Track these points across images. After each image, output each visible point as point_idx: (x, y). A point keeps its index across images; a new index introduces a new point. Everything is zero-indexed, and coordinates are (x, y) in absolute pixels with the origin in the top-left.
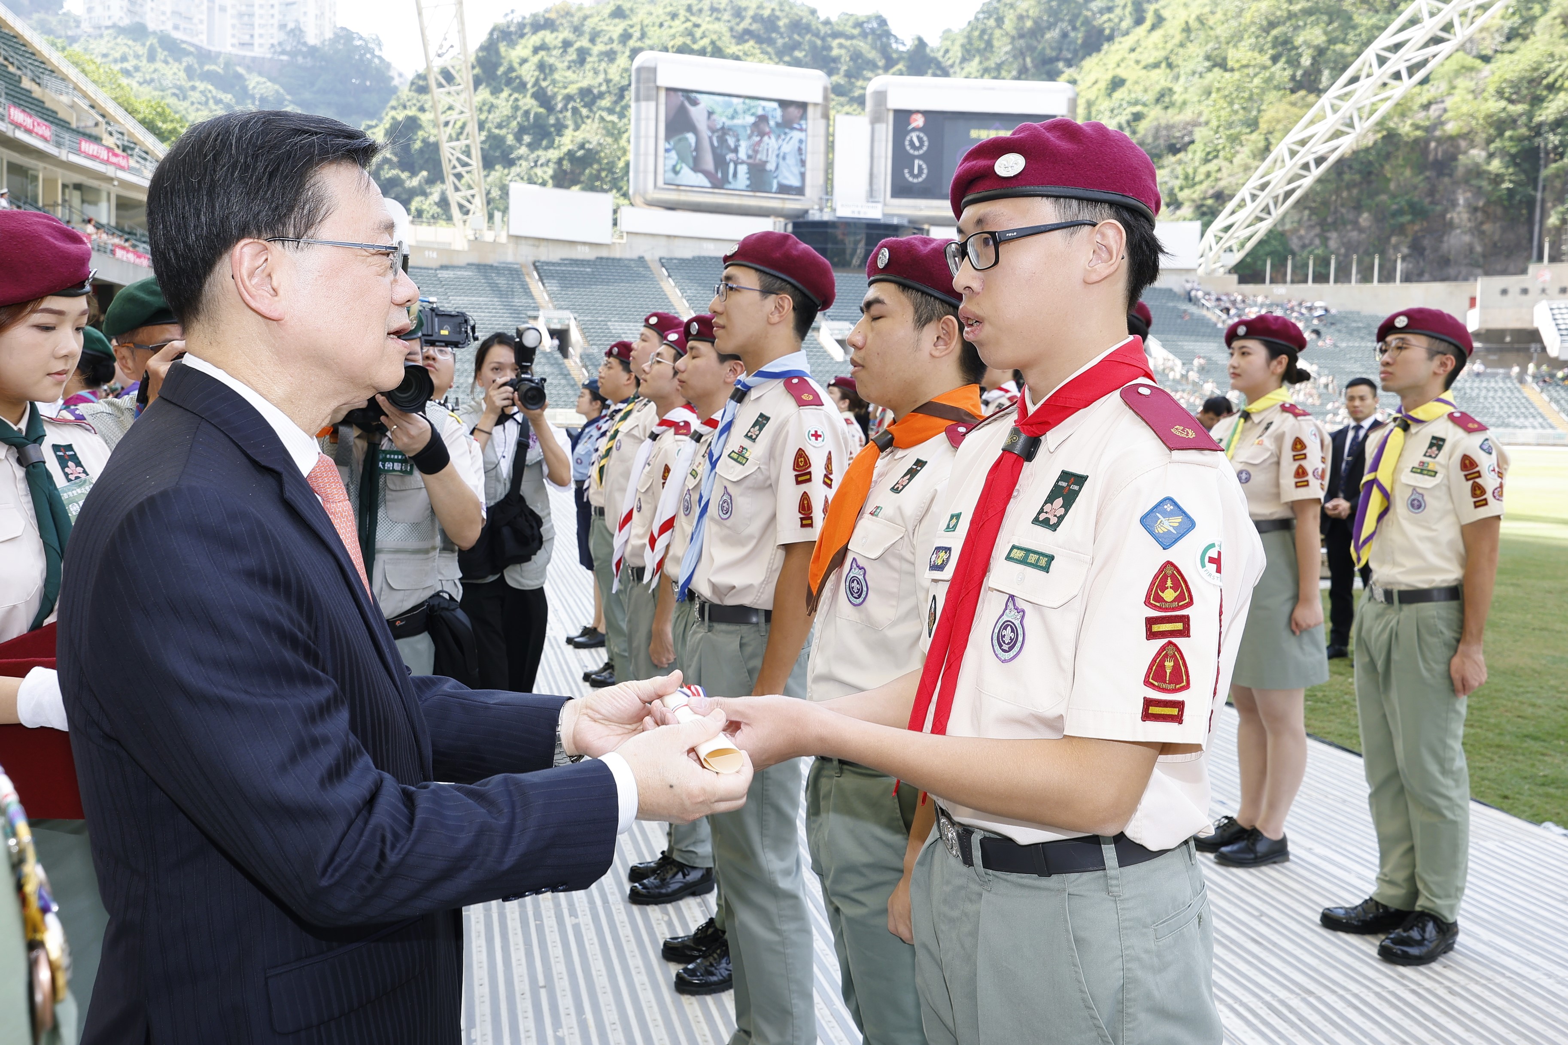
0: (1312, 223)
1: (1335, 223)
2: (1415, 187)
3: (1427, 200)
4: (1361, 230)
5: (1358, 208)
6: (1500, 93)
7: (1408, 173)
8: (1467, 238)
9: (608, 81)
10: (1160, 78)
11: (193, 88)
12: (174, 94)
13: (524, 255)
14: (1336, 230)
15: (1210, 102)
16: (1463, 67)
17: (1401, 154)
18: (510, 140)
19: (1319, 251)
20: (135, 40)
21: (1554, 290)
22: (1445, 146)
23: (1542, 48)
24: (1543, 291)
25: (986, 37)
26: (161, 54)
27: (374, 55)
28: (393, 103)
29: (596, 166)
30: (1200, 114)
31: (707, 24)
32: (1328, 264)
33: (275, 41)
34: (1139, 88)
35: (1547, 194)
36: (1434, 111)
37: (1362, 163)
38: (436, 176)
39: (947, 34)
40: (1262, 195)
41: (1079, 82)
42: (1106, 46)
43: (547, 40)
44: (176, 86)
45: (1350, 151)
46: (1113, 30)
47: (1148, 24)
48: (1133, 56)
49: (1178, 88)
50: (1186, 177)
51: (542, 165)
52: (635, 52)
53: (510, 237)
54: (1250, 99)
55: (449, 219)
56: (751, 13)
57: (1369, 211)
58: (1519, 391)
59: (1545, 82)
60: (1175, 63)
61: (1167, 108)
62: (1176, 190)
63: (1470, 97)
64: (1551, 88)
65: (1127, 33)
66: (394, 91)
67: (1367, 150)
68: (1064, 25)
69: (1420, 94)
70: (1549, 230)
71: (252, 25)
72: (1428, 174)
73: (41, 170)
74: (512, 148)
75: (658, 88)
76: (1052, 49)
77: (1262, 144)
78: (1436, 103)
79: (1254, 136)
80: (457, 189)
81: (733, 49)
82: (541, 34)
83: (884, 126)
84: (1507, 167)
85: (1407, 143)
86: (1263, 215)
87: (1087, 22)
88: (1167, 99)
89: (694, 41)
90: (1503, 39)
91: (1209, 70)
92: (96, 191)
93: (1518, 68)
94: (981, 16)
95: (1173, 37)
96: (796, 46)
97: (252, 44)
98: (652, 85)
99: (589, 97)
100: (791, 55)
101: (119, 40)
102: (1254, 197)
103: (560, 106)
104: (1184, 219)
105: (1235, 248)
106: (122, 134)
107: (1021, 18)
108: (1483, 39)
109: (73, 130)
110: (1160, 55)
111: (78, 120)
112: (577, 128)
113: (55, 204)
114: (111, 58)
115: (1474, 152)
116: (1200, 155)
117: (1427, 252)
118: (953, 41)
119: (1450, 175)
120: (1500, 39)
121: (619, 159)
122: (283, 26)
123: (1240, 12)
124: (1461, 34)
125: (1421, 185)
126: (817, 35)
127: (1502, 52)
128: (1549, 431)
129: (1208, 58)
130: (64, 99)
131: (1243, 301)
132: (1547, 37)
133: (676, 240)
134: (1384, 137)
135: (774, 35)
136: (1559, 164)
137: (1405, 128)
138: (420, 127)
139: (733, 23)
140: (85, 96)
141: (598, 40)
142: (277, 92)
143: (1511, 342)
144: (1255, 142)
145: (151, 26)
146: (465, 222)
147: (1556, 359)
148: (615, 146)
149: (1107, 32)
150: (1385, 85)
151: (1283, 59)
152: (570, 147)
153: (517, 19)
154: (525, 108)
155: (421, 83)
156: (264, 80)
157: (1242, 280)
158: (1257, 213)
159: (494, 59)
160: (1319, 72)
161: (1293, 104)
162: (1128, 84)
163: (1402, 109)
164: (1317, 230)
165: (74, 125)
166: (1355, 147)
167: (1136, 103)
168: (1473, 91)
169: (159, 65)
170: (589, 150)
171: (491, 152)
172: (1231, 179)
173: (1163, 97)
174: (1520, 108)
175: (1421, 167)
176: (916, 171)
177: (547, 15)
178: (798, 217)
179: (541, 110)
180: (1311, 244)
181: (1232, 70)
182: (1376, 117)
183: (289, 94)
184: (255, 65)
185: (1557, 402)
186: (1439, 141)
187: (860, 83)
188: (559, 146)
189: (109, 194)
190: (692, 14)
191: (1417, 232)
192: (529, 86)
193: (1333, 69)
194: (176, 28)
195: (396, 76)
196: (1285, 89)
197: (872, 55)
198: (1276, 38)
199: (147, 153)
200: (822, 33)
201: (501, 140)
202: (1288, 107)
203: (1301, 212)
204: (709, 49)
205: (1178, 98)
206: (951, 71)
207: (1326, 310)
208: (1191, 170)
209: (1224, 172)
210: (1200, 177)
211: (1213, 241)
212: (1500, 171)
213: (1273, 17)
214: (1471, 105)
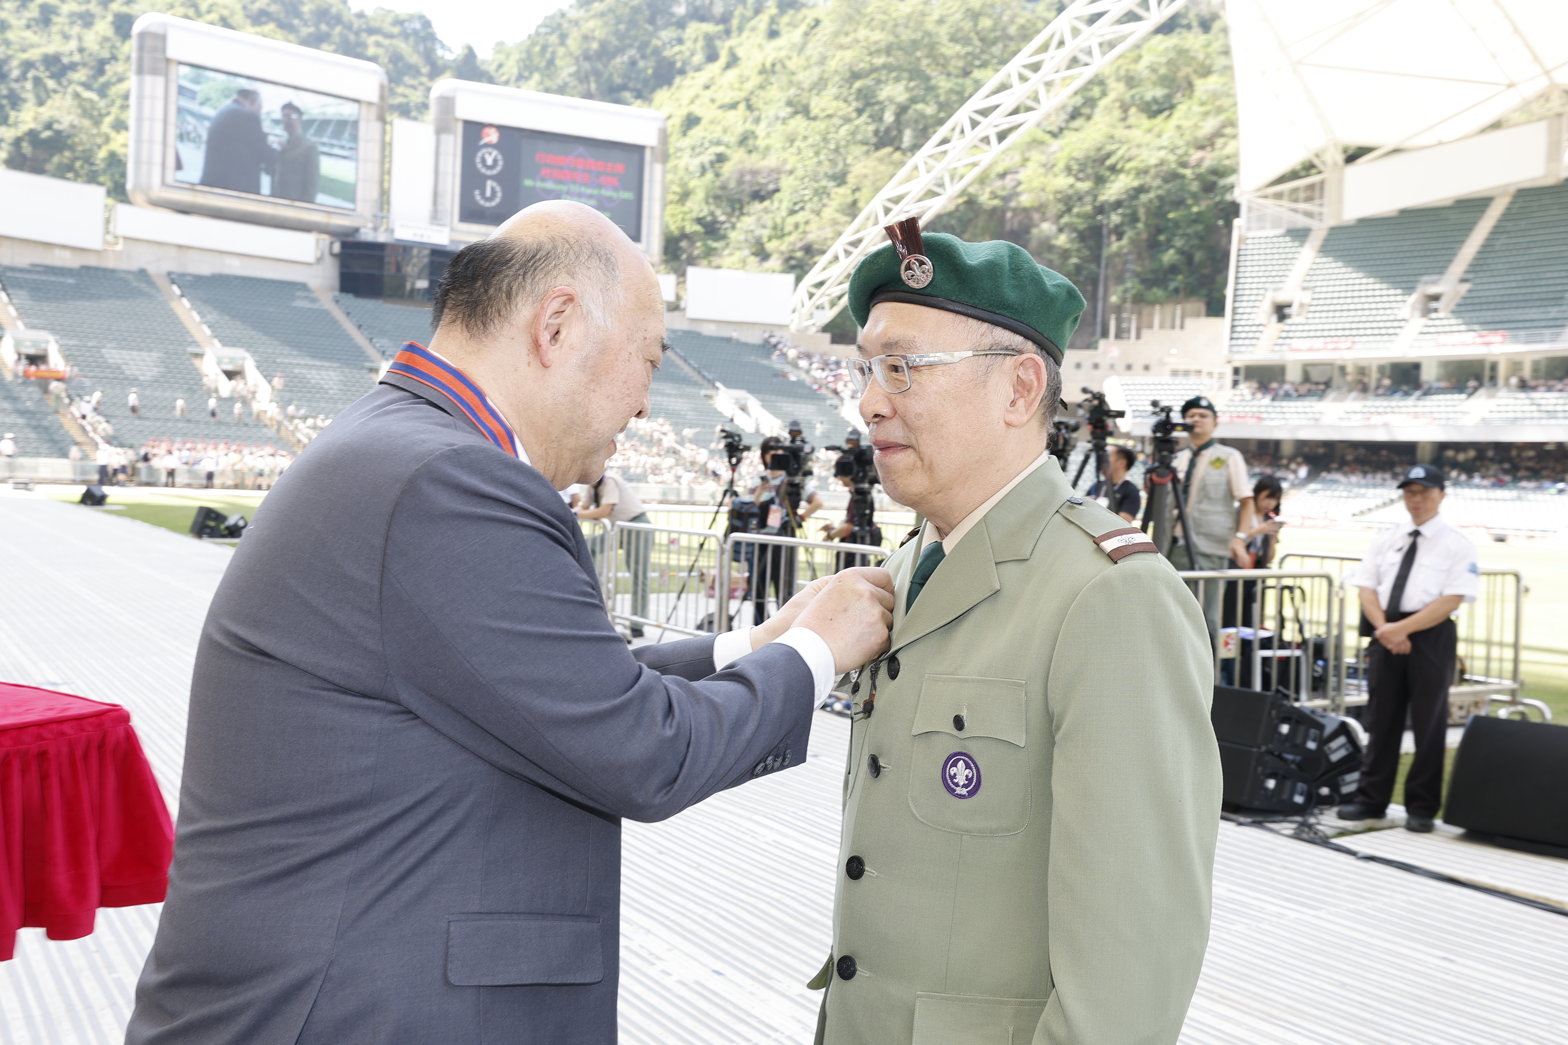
6: (1068, 170)
9: (81, 50)
10: (738, 121)
15: (794, 150)
17: (980, 220)
21: (1121, 367)
22: (1020, 217)
23: (1104, 130)
24: (1112, 366)
25: (548, 54)
29: (67, 153)
30: (785, 161)
34: (719, 128)
35: (1110, 272)
36: (1009, 181)
39: (499, 47)
42: (678, 80)
46: (685, 63)
47: (722, 62)
48: (708, 93)
49: (760, 132)
50: (775, 228)
54: (837, 150)
60: (755, 106)
61: (750, 152)
62: (765, 239)
63: (1042, 170)
64: (1113, 169)
65: (700, 69)
67: (950, 214)
68: (633, 52)
70: (1113, 308)
75: (167, 61)
76: (619, 76)
77: (850, 199)
78: (1012, 173)
79: (842, 190)
83: (452, 136)
84: (1074, 243)
85: (985, 211)
87: (657, 52)
88: (750, 142)
90: (1067, 117)
91: (792, 116)
93: (1083, 147)
94: (543, 30)
95: (748, 79)
98: (159, 55)
99: (56, 67)
102: (844, 253)
103: (15, 73)
104: (774, 271)
105: (827, 306)
107: (586, 38)
110: (737, 95)
112: (41, 103)
115: (1045, 226)
116: (785, 205)
118: (508, 56)
120: (1064, 116)
121: (99, 147)
123: (823, 61)
124: (1046, 105)
126: (349, 27)
127: (1067, 130)
129: (789, 103)
131: (837, 361)
132: (1108, 118)
133: (192, 254)
134: (965, 203)
135: (296, 21)
136: (1120, 244)
137: (985, 199)
144: (843, 197)
148: (95, 131)
149: (679, 65)
150: (976, 148)
151: (867, 113)
152: (32, 125)
160: (904, 131)
161: (881, 161)
162: (704, 123)
167: (718, 143)
168: (1044, 165)
170: (58, 133)
172: (821, 233)
173: (744, 140)
174: (1086, 186)
178: (346, 235)
181: (815, 119)
182: (966, 181)
186: (1014, 210)
188: (16, 124)
193: (914, 135)
196: (867, 144)
197: (414, 59)
198: (859, 91)
200: (355, 26)
202: (875, 163)
205: (761, 143)
208: (779, 220)
209: (812, 227)
210: (788, 228)
211: (806, 297)
212: (1068, 246)
213: (856, 69)
214: (1042, 179)
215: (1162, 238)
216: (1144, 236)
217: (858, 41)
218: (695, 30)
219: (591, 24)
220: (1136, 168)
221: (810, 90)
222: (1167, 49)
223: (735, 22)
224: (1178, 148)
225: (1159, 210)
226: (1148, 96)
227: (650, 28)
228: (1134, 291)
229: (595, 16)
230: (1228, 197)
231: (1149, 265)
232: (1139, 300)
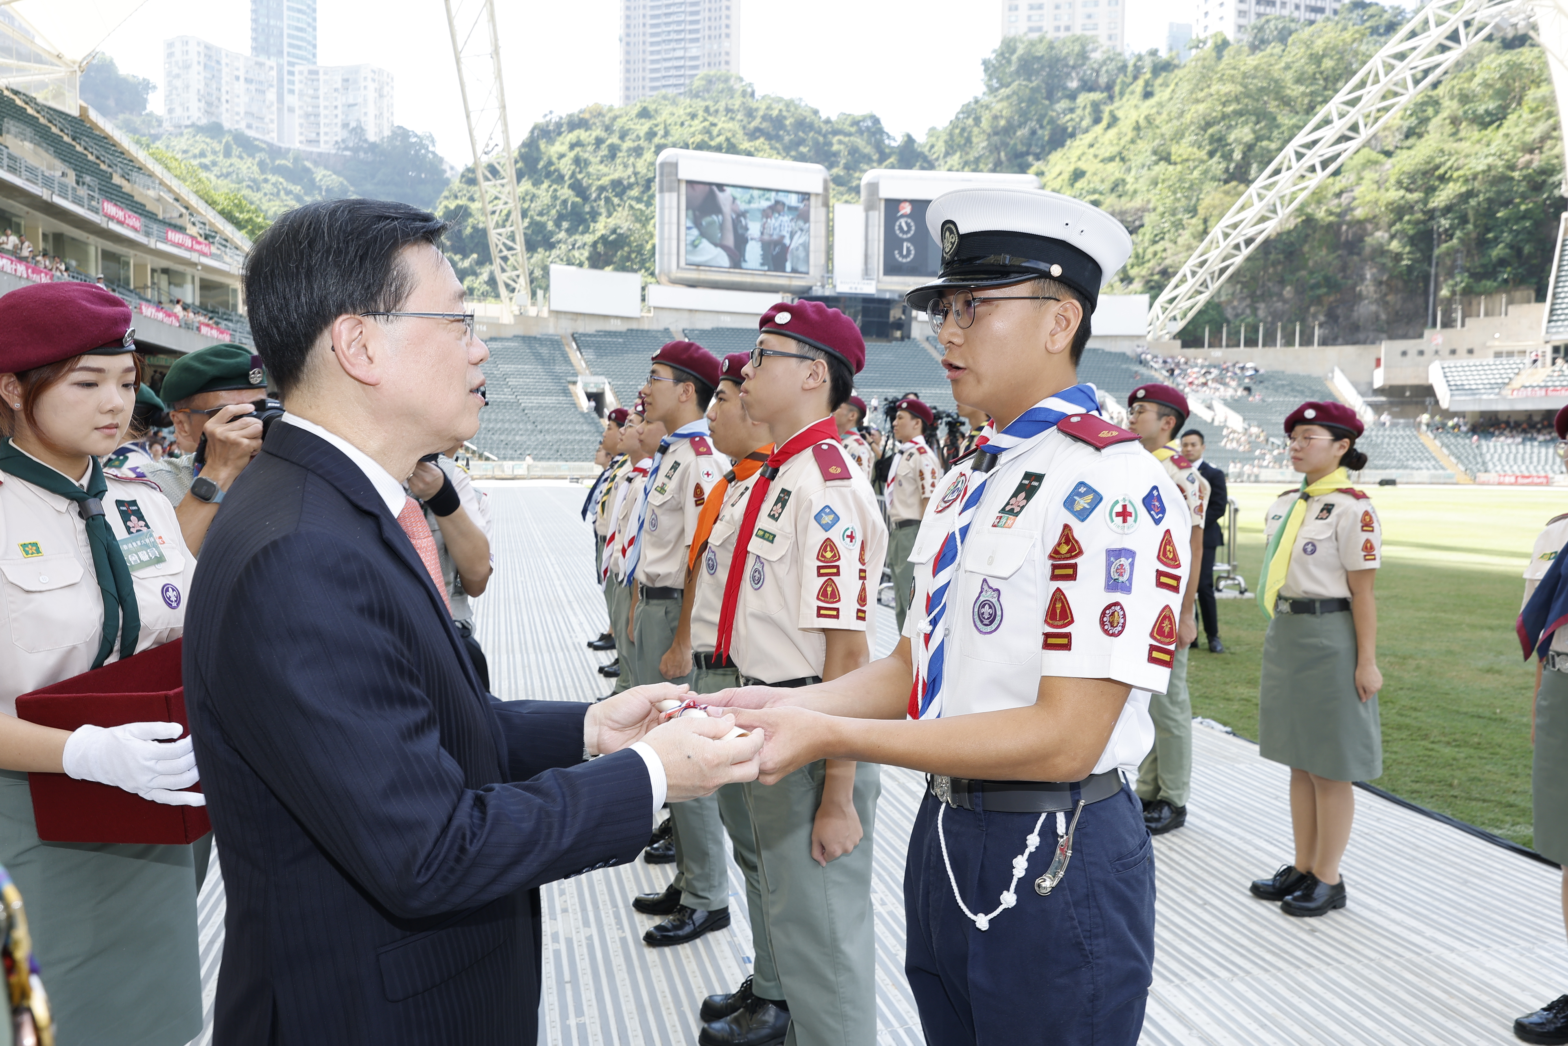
0: (1244, 295)
1: (1263, 295)
2: (1330, 264)
3: (1340, 275)
4: (1285, 301)
5: (1282, 282)
7: (1324, 252)
8: (1373, 308)
9: (636, 174)
10: (1114, 170)
11: (266, 181)
12: (249, 186)
13: (565, 328)
14: (1264, 301)
15: (1157, 191)
16: (1369, 161)
17: (1317, 235)
18: (550, 225)
19: (1250, 320)
20: (212, 138)
21: (1445, 352)
22: (1354, 229)
23: (1434, 145)
24: (1437, 352)
25: (966, 134)
26: (236, 150)
27: (428, 151)
28: (446, 193)
29: (626, 249)
30: (1149, 201)
31: (723, 123)
32: (1257, 331)
33: (339, 139)
34: (1097, 179)
35: (1440, 269)
36: (1345, 199)
37: (1285, 244)
38: (485, 258)
39: (932, 132)
40: (1201, 271)
41: (1047, 174)
42: (1068, 142)
43: (582, 138)
44: (250, 179)
45: (1274, 234)
46: (1074, 128)
47: (1104, 123)
48: (1092, 150)
49: (1130, 179)
51: (579, 248)
52: (659, 148)
53: (551, 312)
54: (1190, 188)
55: (497, 296)
56: (761, 113)
57: (1291, 285)
58: (1416, 438)
59: (1437, 173)
60: (1127, 158)
61: (1120, 196)
62: (1129, 267)
63: (1375, 186)
64: (1442, 179)
65: (1087, 131)
66: (447, 182)
67: (1289, 232)
68: (1034, 123)
69: (1333, 184)
70: (1442, 301)
71: (318, 124)
72: (1340, 252)
73: (132, 257)
74: (552, 233)
75: (679, 181)
76: (1022, 144)
77: (1201, 228)
78: (1347, 192)
79: (1194, 221)
80: (503, 270)
81: (746, 145)
82: (576, 133)
83: (877, 213)
84: (1404, 247)
85: (1322, 226)
86: (1202, 289)
87: (1052, 121)
88: (1120, 188)
89: (711, 138)
90: (1402, 137)
91: (1156, 163)
92: (182, 275)
93: (1414, 162)
94: (961, 116)
95: (1125, 134)
96: (801, 142)
97: (318, 141)
98: (674, 178)
99: (620, 188)
100: (797, 150)
101: (198, 138)
102: (1194, 273)
103: (594, 196)
104: (1134, 294)
105: (1178, 317)
106: (204, 224)
107: (995, 118)
108: (1386, 137)
109: (160, 221)
110: (1115, 150)
111: (164, 212)
112: (609, 215)
113: (145, 287)
114: (190, 154)
115: (1378, 234)
116: (1148, 238)
117: (1341, 320)
118: (938, 138)
119: (1359, 254)
120: (1399, 136)
121: (647, 242)
122: (345, 125)
123: (1182, 114)
124: (1365, 133)
125: (1335, 262)
126: (819, 132)
127: (1402, 148)
128: (1441, 472)
129: (1155, 153)
130: (151, 193)
131: (1186, 363)
132: (1438, 135)
133: (698, 315)
134: (1303, 221)
135: (781, 133)
136: (1449, 244)
137: (1320, 214)
138: (470, 215)
139: (745, 122)
140: (170, 190)
141: (627, 138)
142: (341, 183)
143: (1411, 396)
144: (1194, 226)
145: (227, 125)
146: (511, 299)
147: (1447, 411)
148: (643, 231)
149: (1070, 130)
150: (1303, 177)
151: (1218, 154)
152: (603, 232)
153: (555, 119)
154: (563, 198)
155: (470, 175)
156: (329, 173)
157: (1185, 345)
158: (1197, 286)
159: (535, 155)
160: (1249, 165)
161: (1227, 193)
162: (1088, 175)
163: (1318, 197)
164: (1248, 301)
165: (161, 217)
166: (1279, 230)
167: (1094, 192)
168: (1377, 182)
169: (234, 160)
170: (620, 235)
171: (534, 237)
172: (1175, 258)
174: (1416, 196)
175: (1334, 247)
176: (905, 252)
177: (581, 116)
178: (803, 292)
179: (578, 199)
180: (1243, 313)
181: (1175, 164)
182: (1295, 204)
183: (352, 185)
184: (321, 160)
185: (1448, 447)
186: (1350, 224)
187: (857, 175)
188: (594, 231)
189: (193, 278)
190: (710, 114)
191: (1331, 303)
192: (567, 178)
193: (1261, 162)
194: (249, 126)
195: (448, 169)
196: (1220, 180)
197: (868, 150)
198: (1212, 136)
199: (226, 241)
200: (824, 130)
201: (543, 226)
202: (1222, 195)
203: (1234, 285)
204: (725, 145)
205: (1130, 187)
206: (936, 164)
207: (1256, 371)
208: (1140, 251)
209: (1169, 252)
210: (1149, 255)
211: (1160, 312)
212: (1400, 250)
213: (1208, 118)
214: (1375, 194)
215: (1490, 235)
216: (1474, 235)
217: (1212, 95)
218: (1084, 99)
219: (999, 106)
220: (1464, 175)
221: (1172, 140)
222: (1500, 66)
223: (1117, 89)
224: (1505, 154)
225: (1488, 212)
226: (1481, 110)
227: (1047, 102)
228: (1463, 285)
229: (1001, 100)
230: (1557, 193)
231: (1477, 261)
232: (1468, 293)
